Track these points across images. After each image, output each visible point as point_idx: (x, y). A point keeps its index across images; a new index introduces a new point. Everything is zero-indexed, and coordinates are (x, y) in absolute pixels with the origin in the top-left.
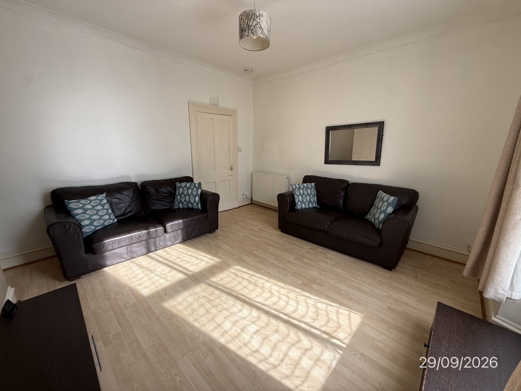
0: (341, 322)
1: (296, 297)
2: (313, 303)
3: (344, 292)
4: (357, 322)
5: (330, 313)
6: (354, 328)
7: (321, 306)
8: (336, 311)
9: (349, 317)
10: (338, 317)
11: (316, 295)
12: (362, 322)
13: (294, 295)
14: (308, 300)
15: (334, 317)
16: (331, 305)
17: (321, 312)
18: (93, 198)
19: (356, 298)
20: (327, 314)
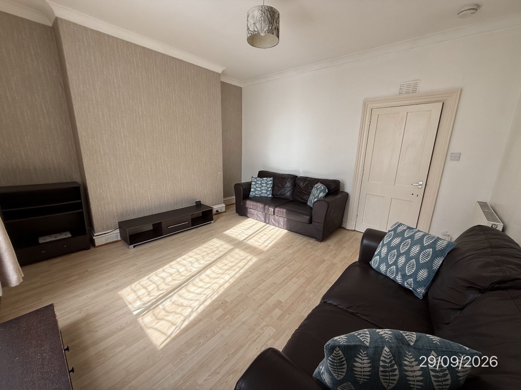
0: (163, 322)
1: (205, 294)
2: (194, 305)
3: (202, 341)
4: (154, 338)
5: (176, 316)
6: (149, 332)
7: (188, 311)
8: (175, 323)
9: (163, 333)
10: (168, 321)
11: (204, 310)
12: (151, 343)
13: (208, 293)
14: (198, 303)
15: (169, 318)
16: (184, 320)
17: (180, 309)
18: (265, 179)
19: (188, 352)
20: (176, 313)
